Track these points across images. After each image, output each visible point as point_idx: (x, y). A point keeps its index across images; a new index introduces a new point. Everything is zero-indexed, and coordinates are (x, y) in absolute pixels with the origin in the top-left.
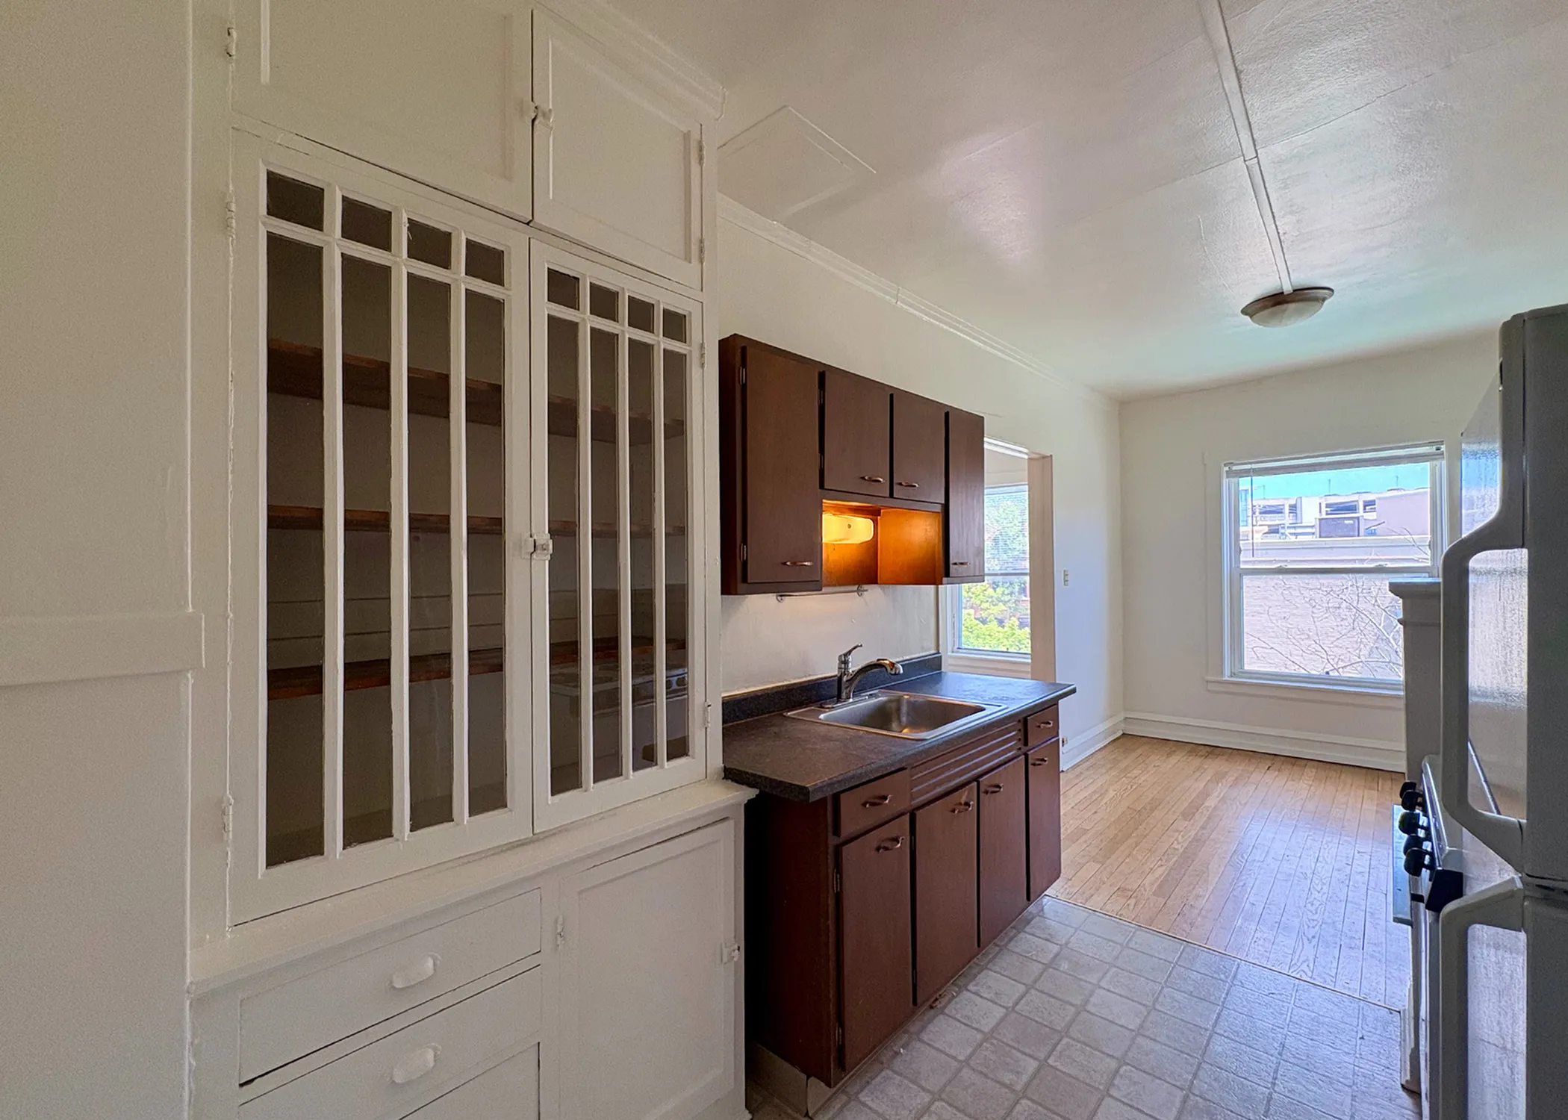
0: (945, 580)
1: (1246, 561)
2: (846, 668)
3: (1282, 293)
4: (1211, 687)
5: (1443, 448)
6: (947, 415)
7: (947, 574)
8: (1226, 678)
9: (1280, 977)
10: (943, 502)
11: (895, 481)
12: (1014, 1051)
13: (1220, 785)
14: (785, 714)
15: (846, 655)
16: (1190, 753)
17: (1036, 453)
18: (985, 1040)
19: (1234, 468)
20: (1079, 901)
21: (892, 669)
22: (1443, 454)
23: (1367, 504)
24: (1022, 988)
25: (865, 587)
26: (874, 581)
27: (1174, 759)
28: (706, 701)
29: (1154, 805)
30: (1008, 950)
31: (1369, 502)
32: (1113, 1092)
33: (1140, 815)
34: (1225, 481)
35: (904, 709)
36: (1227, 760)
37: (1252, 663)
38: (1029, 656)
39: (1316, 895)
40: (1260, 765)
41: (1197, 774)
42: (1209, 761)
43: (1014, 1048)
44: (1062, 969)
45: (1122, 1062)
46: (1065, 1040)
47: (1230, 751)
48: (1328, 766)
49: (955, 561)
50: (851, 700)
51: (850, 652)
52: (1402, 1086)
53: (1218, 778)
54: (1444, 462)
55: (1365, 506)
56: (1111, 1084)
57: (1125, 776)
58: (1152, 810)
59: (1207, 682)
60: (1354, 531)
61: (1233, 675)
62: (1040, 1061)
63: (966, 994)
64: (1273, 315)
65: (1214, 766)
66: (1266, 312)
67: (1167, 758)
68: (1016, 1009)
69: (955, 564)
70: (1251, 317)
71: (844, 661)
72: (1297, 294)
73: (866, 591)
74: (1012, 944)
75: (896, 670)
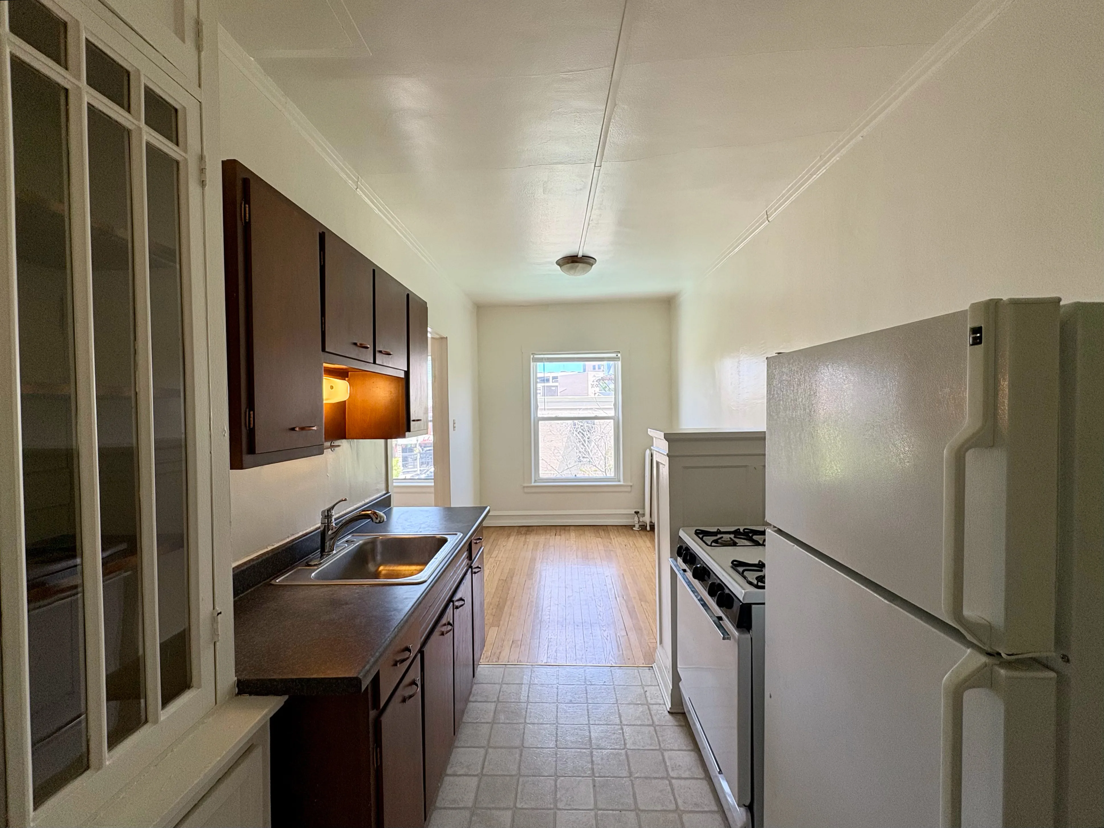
0: (407, 433)
1: (540, 414)
2: (329, 522)
3: (577, 256)
4: (526, 490)
5: (619, 355)
6: (408, 295)
7: (409, 430)
8: (533, 484)
9: (605, 669)
10: (406, 370)
11: (377, 349)
12: (493, 812)
13: (538, 551)
14: (273, 582)
15: (329, 510)
16: (519, 533)
17: (437, 334)
18: (473, 814)
19: (536, 356)
20: (494, 661)
21: (377, 519)
22: (619, 358)
23: (554, 378)
24: (482, 751)
25: (337, 443)
26: (343, 436)
27: (512, 539)
28: (214, 609)
29: (511, 575)
30: (464, 723)
31: (554, 377)
32: (560, 805)
33: (507, 583)
34: (532, 364)
35: (379, 548)
36: (536, 534)
37: (545, 472)
38: (433, 481)
39: (600, 609)
40: (552, 534)
41: (526, 546)
42: (528, 536)
43: (494, 808)
44: (501, 721)
45: (557, 776)
46: (521, 779)
47: (536, 528)
48: (579, 528)
49: (414, 419)
50: (334, 552)
51: (333, 507)
52: (669, 712)
53: (536, 545)
54: (620, 363)
55: (553, 379)
56: (556, 801)
57: (490, 557)
58: (512, 578)
59: (524, 487)
60: (555, 393)
61: (535, 481)
62: (512, 809)
63: (447, 779)
64: (571, 268)
65: (532, 539)
66: (568, 265)
67: (508, 539)
68: (484, 773)
69: (414, 421)
70: (560, 267)
71: (327, 515)
72: (584, 259)
73: (339, 446)
74: (465, 716)
75: (381, 519)
